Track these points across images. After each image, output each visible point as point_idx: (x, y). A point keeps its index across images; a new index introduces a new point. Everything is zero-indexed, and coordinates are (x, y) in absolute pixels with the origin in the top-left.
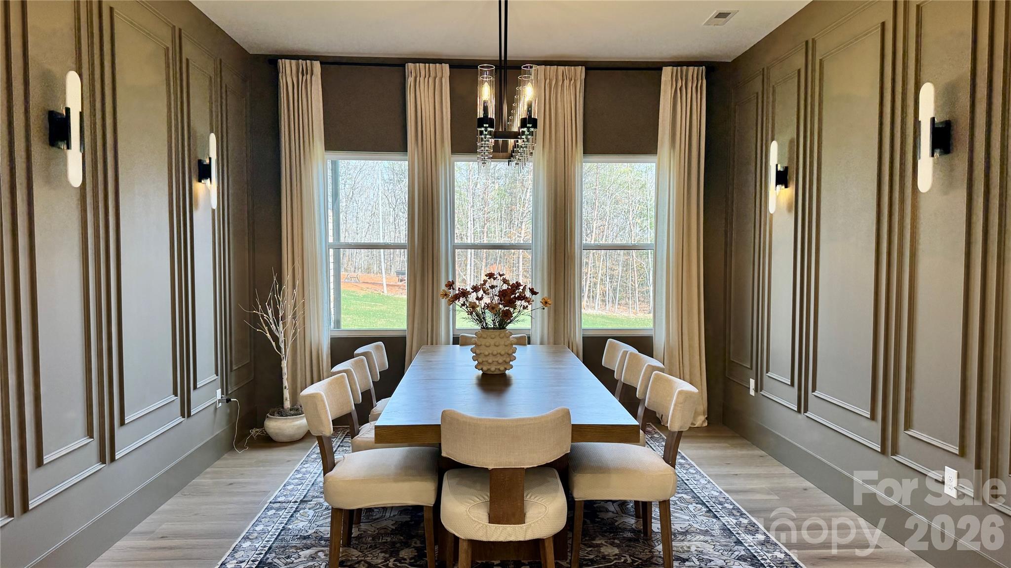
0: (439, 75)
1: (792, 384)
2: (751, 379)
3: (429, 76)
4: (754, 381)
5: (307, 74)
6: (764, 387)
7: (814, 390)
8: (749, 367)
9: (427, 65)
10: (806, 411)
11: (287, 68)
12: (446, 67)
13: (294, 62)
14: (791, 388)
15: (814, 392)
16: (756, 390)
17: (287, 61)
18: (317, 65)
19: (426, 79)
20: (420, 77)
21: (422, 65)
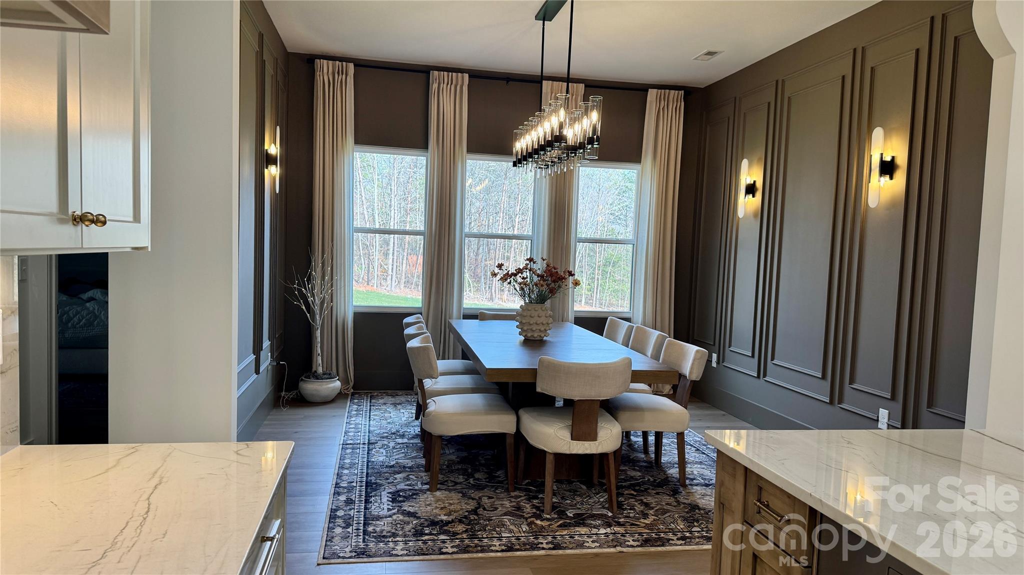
0: (460, 83)
1: (753, 356)
2: (713, 354)
3: (452, 84)
4: (716, 355)
5: (342, 74)
6: (726, 360)
7: (773, 359)
8: (712, 343)
9: (450, 73)
10: (765, 376)
11: (325, 69)
12: (466, 76)
13: (330, 62)
14: (752, 359)
15: (773, 361)
16: (718, 363)
17: (325, 61)
18: (351, 66)
19: (449, 86)
20: (444, 83)
21: (446, 73)
